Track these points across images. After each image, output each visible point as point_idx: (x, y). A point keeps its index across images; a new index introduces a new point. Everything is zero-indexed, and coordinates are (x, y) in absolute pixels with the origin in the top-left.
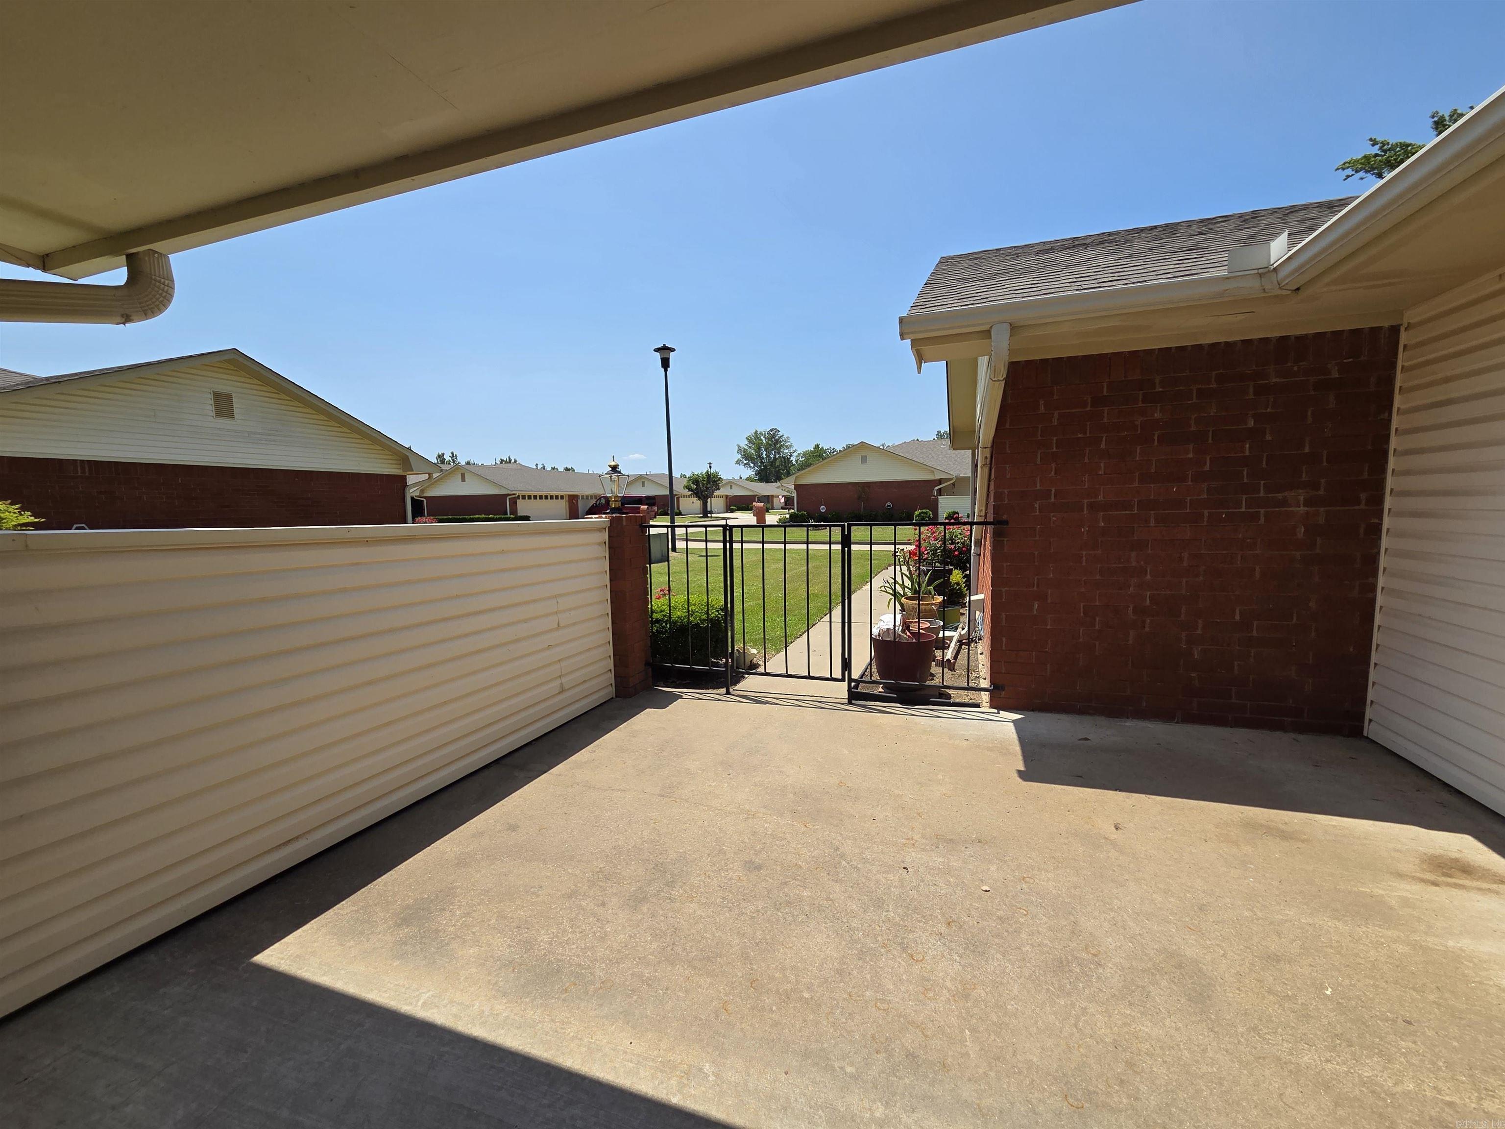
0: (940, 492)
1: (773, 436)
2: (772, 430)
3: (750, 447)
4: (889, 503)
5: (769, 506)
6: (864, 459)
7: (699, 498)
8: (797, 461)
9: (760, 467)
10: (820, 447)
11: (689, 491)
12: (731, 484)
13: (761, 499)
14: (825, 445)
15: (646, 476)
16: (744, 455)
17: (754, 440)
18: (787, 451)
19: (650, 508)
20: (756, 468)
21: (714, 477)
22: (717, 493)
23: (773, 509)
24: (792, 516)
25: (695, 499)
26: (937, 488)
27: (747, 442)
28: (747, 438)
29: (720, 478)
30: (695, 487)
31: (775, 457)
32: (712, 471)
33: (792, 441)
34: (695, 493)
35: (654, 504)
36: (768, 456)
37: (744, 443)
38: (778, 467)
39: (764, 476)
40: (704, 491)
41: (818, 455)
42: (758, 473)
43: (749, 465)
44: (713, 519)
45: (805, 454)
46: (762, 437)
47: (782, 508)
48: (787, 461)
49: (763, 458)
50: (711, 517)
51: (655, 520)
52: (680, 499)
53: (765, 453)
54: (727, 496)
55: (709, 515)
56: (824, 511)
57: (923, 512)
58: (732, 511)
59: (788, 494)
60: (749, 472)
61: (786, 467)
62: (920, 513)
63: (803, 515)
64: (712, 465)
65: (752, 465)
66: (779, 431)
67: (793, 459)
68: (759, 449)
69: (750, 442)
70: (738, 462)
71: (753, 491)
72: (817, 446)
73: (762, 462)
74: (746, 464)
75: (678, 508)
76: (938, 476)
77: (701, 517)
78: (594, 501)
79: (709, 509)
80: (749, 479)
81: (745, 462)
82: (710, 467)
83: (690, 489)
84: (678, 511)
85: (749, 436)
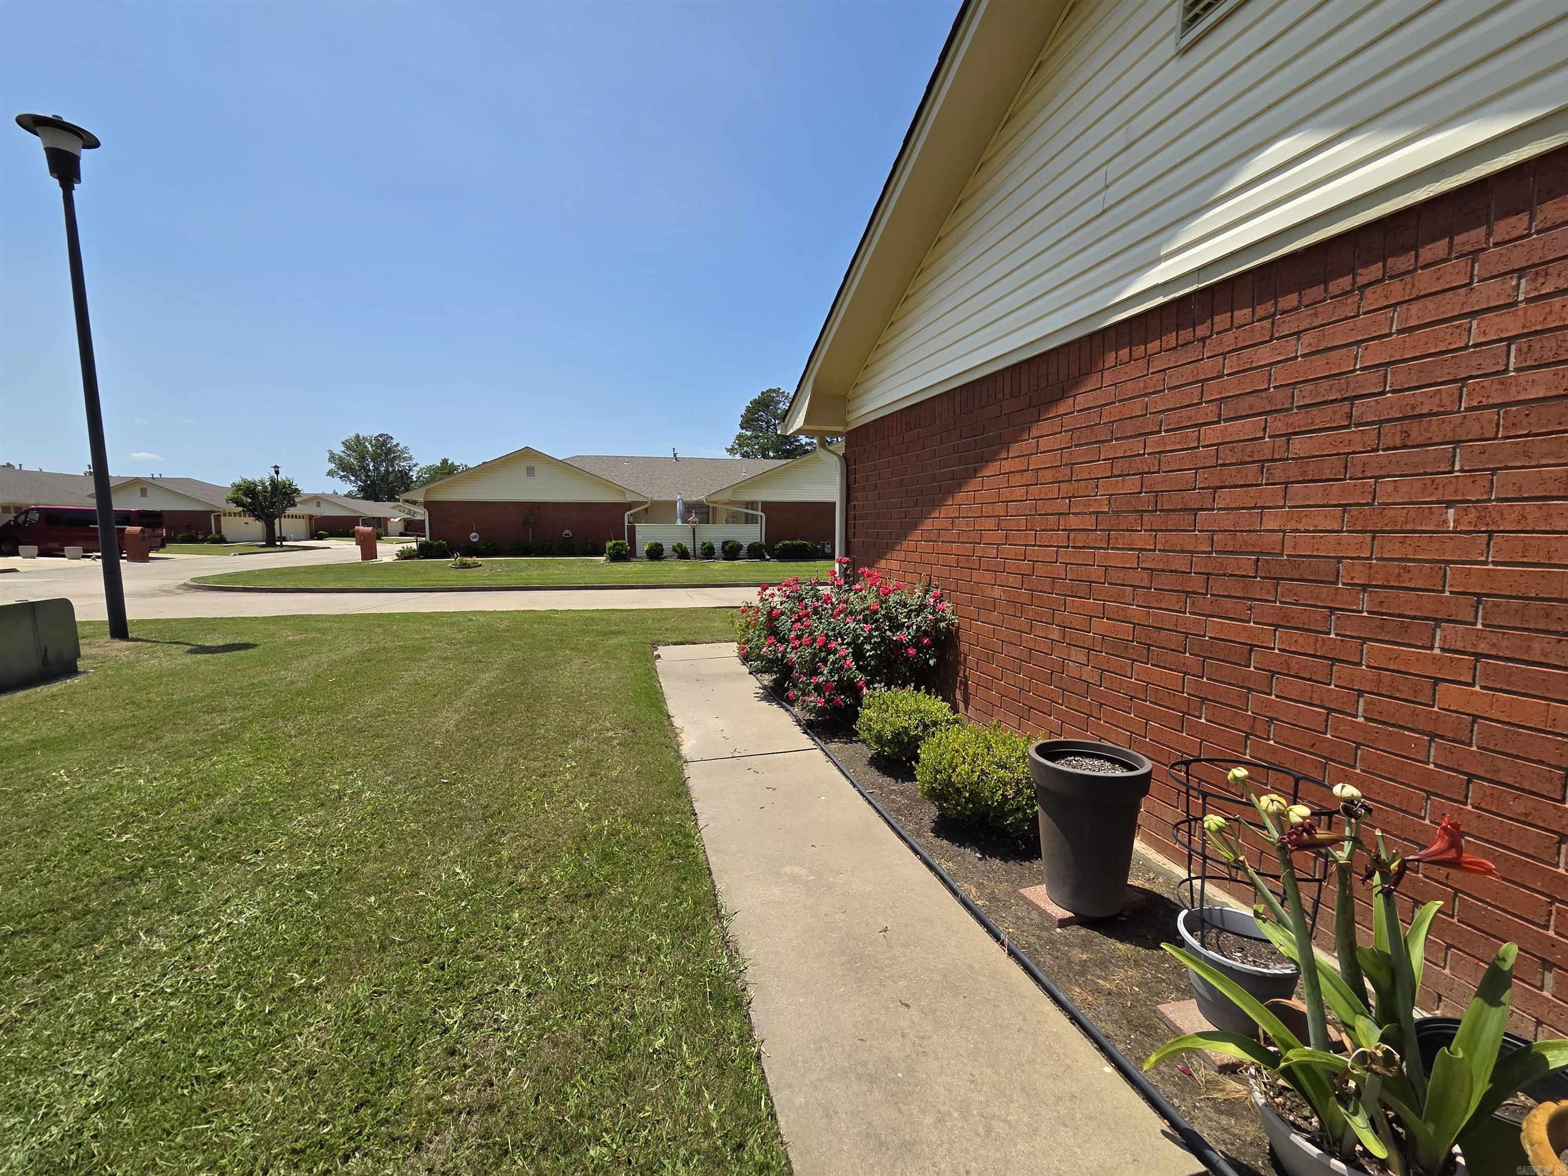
0: (636, 518)
1: (384, 444)
2: (381, 436)
3: (349, 455)
4: (567, 531)
5: (381, 531)
6: (531, 471)
7: (258, 518)
8: (418, 478)
9: (365, 481)
10: (450, 462)
11: (238, 506)
12: (317, 499)
13: (367, 522)
14: (456, 460)
15: (152, 481)
16: (341, 465)
17: (356, 445)
18: (404, 464)
19: (148, 530)
20: (359, 483)
21: (284, 487)
22: (291, 511)
23: (387, 535)
24: (422, 547)
25: (250, 520)
26: (628, 513)
27: (343, 449)
28: (343, 443)
29: (296, 489)
30: (249, 500)
31: (387, 470)
32: (282, 477)
33: (412, 452)
34: (249, 510)
35: (160, 526)
36: (376, 469)
37: (339, 450)
38: (392, 482)
39: (371, 492)
40: (266, 507)
41: (446, 470)
42: (362, 489)
43: (348, 477)
44: (284, 549)
45: (429, 469)
46: (367, 444)
47: (401, 535)
48: (404, 476)
49: (369, 470)
50: (282, 546)
51: (161, 550)
52: (222, 518)
53: (372, 464)
54: (311, 517)
55: (278, 543)
56: (475, 540)
57: (618, 544)
58: (321, 538)
59: (409, 516)
60: (345, 487)
61: (403, 483)
62: (615, 545)
63: (440, 546)
64: (280, 470)
65: (353, 478)
66: (392, 438)
67: (414, 474)
68: (362, 458)
69: (348, 448)
70: (331, 473)
71: (355, 511)
72: (445, 461)
73: (367, 476)
74: (344, 476)
75: (219, 531)
76: (630, 498)
77: (262, 546)
78: (10, 517)
79: (277, 534)
80: (349, 495)
81: (342, 474)
82: (277, 473)
83: (238, 503)
84: (217, 536)
85: (347, 441)
